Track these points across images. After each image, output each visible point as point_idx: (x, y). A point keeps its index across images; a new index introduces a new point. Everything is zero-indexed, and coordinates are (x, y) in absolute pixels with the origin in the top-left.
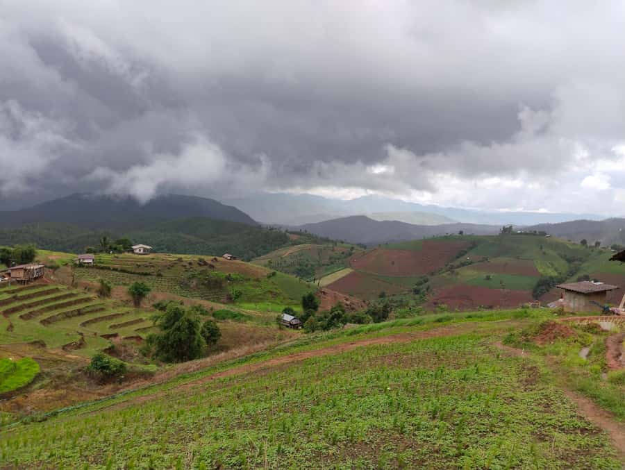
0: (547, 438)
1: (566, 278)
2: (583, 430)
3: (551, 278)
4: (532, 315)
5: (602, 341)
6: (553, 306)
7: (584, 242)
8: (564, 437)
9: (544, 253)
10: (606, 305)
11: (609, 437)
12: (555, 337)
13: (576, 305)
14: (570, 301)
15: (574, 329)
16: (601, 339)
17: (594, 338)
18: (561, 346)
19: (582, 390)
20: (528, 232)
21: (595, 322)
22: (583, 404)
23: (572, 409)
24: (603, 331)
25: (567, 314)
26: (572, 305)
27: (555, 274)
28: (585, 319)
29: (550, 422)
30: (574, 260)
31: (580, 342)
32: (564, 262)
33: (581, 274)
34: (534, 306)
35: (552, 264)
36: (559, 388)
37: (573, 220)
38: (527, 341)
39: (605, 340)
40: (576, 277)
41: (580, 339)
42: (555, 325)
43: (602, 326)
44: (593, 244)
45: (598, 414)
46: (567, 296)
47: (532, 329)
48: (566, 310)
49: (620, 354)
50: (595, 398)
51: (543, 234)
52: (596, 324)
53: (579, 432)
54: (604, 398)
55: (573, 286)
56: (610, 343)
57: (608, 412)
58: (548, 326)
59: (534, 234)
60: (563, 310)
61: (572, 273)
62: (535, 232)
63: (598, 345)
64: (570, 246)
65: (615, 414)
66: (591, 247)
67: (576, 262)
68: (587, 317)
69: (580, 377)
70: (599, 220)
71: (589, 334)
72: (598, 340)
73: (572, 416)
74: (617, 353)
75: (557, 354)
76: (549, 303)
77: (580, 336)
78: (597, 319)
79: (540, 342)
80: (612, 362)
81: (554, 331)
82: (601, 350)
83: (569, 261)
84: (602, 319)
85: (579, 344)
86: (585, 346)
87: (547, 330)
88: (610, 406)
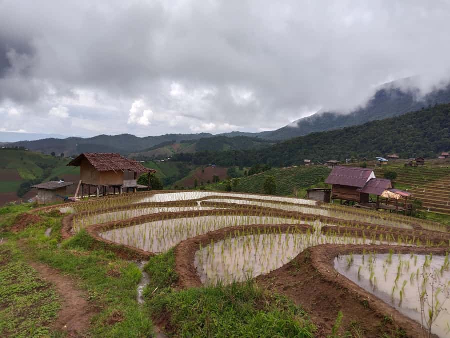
0: (10, 304)
1: (42, 180)
2: (38, 289)
3: (31, 180)
4: (12, 211)
5: (60, 222)
6: (31, 201)
7: (53, 154)
8: (23, 298)
9: (25, 163)
10: (66, 196)
11: (56, 287)
12: (27, 225)
13: (46, 198)
14: (42, 196)
15: (41, 216)
16: (59, 219)
17: (54, 220)
18: (31, 230)
19: (42, 259)
20: (11, 147)
21: (57, 208)
22: (42, 269)
23: (34, 275)
24: (61, 214)
25: (40, 206)
26: (43, 198)
27: (33, 178)
28: (51, 208)
29: (14, 291)
30: (47, 167)
31: (45, 225)
32: (40, 169)
33: (53, 176)
34: (17, 203)
35: (31, 171)
36: (25, 263)
37: (44, 138)
38: (6, 231)
39: (62, 220)
40: (49, 179)
41: (45, 223)
42: (27, 215)
43: (61, 211)
44: (60, 155)
45: (51, 273)
46: (40, 192)
47: (10, 222)
48: (39, 203)
49: (71, 228)
50: (51, 262)
51: (23, 148)
52: (56, 210)
53: (35, 290)
54: (55, 261)
55: (44, 185)
56: (65, 222)
57: (58, 270)
58: (22, 217)
59: (16, 149)
60: (37, 203)
61: (46, 176)
62: (17, 147)
63: (57, 224)
64: (44, 157)
65: (62, 270)
66: (58, 157)
67: (49, 168)
68: (52, 206)
69: (42, 250)
70: (63, 138)
71: (51, 218)
72: (57, 221)
73: (32, 281)
74: (69, 227)
75: (27, 237)
76: (29, 199)
77: (45, 221)
78: (58, 206)
79: (16, 230)
80: (65, 234)
81: (26, 220)
82: (58, 227)
83: (43, 167)
84: (62, 206)
85: (45, 226)
86: (49, 227)
87: (21, 220)
88: (59, 265)
